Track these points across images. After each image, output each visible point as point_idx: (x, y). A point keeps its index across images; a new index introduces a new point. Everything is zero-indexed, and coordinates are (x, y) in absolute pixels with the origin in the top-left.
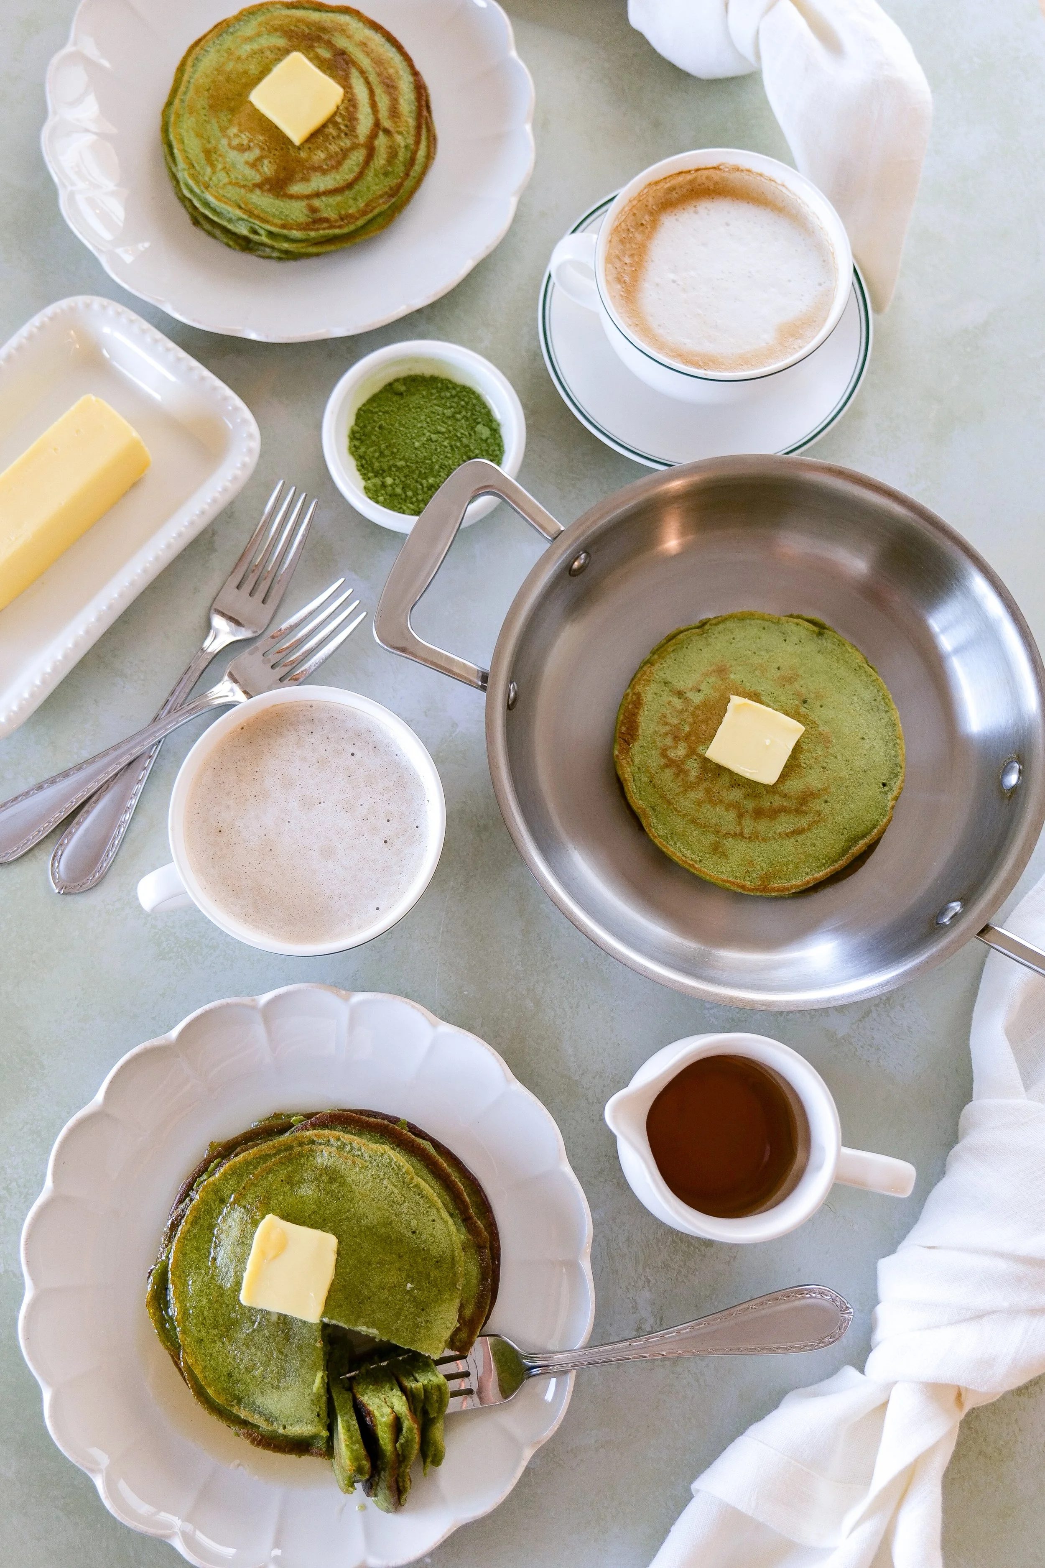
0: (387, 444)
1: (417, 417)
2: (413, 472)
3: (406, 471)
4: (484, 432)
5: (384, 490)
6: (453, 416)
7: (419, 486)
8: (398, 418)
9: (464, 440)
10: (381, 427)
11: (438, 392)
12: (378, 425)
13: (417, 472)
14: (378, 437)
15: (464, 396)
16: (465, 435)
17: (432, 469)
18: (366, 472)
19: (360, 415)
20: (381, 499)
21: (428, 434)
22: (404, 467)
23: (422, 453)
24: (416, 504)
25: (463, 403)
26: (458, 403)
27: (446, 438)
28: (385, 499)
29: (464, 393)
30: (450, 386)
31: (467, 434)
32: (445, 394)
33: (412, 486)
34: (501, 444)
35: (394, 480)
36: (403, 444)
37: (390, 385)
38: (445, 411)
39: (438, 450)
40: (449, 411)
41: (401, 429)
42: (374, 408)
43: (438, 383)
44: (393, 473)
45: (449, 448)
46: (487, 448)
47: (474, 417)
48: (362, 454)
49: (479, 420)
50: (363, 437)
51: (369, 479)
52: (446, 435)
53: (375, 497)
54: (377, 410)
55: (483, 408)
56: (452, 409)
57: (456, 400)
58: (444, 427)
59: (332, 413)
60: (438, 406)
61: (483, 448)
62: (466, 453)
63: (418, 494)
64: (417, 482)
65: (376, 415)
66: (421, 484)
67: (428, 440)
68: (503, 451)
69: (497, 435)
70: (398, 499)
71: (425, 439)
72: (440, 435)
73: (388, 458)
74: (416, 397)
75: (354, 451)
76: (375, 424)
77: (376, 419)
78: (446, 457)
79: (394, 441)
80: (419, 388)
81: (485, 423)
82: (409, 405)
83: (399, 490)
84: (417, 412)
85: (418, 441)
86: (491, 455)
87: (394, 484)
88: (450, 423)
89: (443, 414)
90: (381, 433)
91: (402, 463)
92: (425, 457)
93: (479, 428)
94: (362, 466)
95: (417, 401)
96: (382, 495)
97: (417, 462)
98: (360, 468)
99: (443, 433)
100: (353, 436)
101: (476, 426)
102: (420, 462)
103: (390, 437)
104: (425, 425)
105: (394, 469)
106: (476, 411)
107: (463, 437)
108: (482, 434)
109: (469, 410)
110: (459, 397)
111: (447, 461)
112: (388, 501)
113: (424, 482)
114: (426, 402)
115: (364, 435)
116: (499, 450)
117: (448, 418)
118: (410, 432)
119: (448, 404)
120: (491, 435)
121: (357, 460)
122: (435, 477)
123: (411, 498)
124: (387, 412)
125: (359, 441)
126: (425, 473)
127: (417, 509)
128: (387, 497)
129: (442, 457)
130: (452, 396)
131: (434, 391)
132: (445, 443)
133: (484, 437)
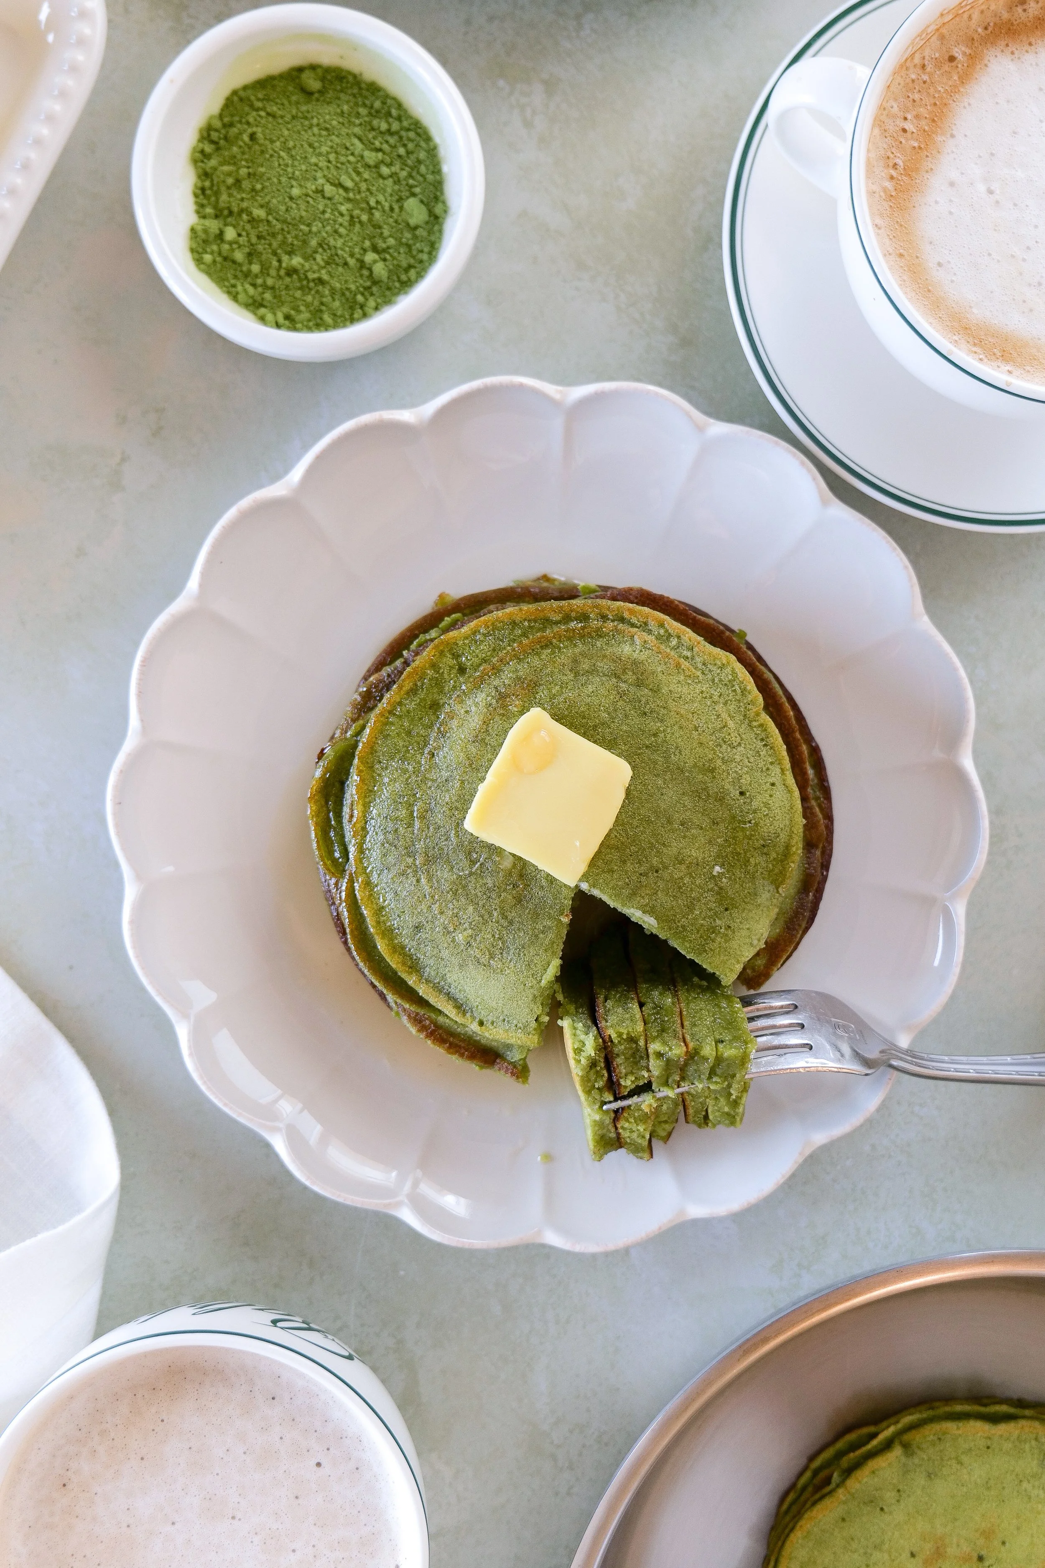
0: (251, 170)
1: (316, 144)
2: (274, 235)
3: (263, 228)
4: (415, 211)
5: (219, 245)
6: (377, 166)
7: (275, 263)
8: (286, 133)
9: (377, 214)
10: (252, 137)
11: (370, 114)
12: (250, 131)
13: (280, 237)
14: (243, 153)
15: (412, 140)
16: (383, 207)
17: (305, 242)
18: (205, 202)
19: (232, 102)
20: (208, 258)
21: (321, 181)
22: (262, 221)
23: (299, 209)
24: (260, 289)
25: (402, 151)
26: (394, 147)
27: (349, 200)
28: (214, 261)
29: (412, 134)
30: (394, 112)
31: (387, 206)
32: (380, 123)
33: (264, 257)
34: (437, 245)
35: (239, 235)
36: (275, 180)
37: (300, 70)
38: (367, 153)
39: (327, 215)
40: (374, 154)
41: (282, 154)
42: (258, 100)
43: (377, 98)
44: (242, 223)
45: (347, 218)
46: (411, 242)
47: (411, 182)
48: (208, 170)
49: (417, 190)
50: (222, 142)
51: (204, 217)
52: (351, 195)
53: (200, 250)
54: (259, 104)
55: (433, 172)
56: (380, 155)
57: (392, 140)
58: (353, 180)
59: (172, 81)
60: (360, 139)
61: (404, 240)
62: (371, 238)
63: (268, 275)
64: (275, 253)
65: (254, 113)
66: (280, 261)
67: (317, 191)
68: (435, 257)
69: (436, 228)
70: (235, 270)
71: (313, 187)
72: (341, 191)
73: (244, 195)
74: (332, 108)
75: (200, 158)
76: (246, 126)
77: (251, 120)
78: (336, 231)
79: (262, 170)
80: (342, 95)
81: (425, 200)
82: (312, 118)
83: (239, 256)
84: (320, 135)
85: (301, 186)
86: (414, 257)
87: (236, 242)
88: (366, 175)
89: (362, 157)
90: (250, 148)
91: (259, 213)
92: (301, 217)
93: (412, 204)
94: (203, 190)
95: (327, 117)
96: (212, 253)
97: (285, 221)
98: (199, 192)
99: (346, 189)
100: (207, 134)
101: (408, 198)
102: (289, 224)
103: (260, 160)
104: (323, 164)
105: (245, 217)
106: (418, 173)
107: (376, 209)
108: (411, 216)
109: (406, 165)
110: (401, 138)
111: (335, 239)
112: (219, 265)
113: (285, 258)
114: (343, 124)
115: (226, 138)
116: (430, 253)
117: (368, 166)
118: (293, 166)
119: (377, 144)
120: (427, 223)
121: (199, 177)
122: (306, 258)
123: (256, 276)
124: (274, 116)
125: (213, 146)
126: (292, 244)
127: (259, 299)
128: (219, 259)
129: (328, 228)
130: (389, 132)
131: (363, 111)
132: (343, 208)
133: (413, 222)
